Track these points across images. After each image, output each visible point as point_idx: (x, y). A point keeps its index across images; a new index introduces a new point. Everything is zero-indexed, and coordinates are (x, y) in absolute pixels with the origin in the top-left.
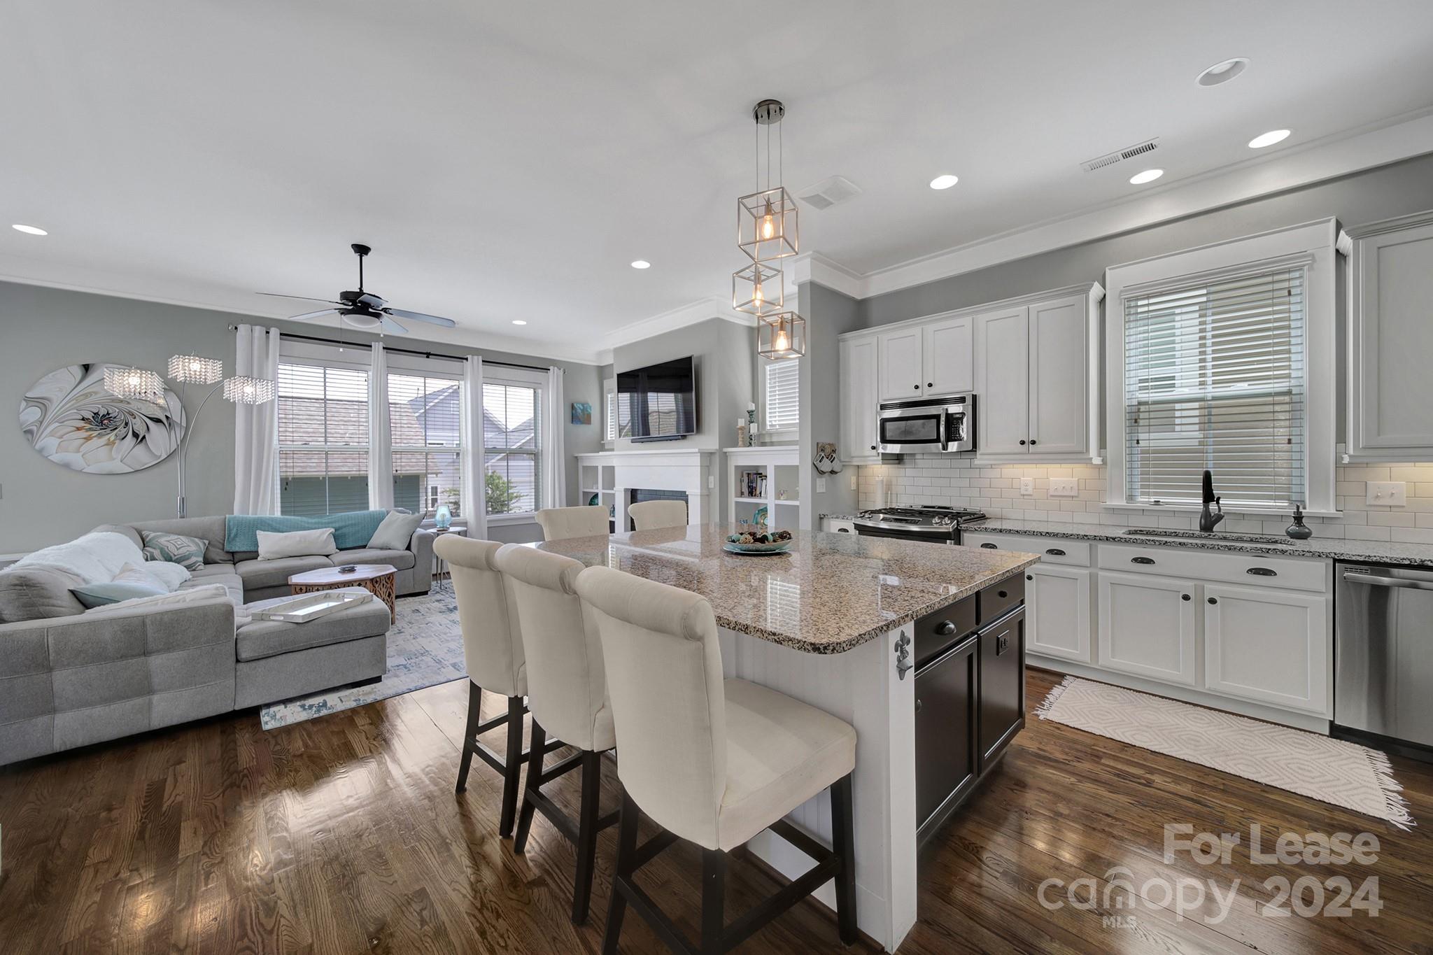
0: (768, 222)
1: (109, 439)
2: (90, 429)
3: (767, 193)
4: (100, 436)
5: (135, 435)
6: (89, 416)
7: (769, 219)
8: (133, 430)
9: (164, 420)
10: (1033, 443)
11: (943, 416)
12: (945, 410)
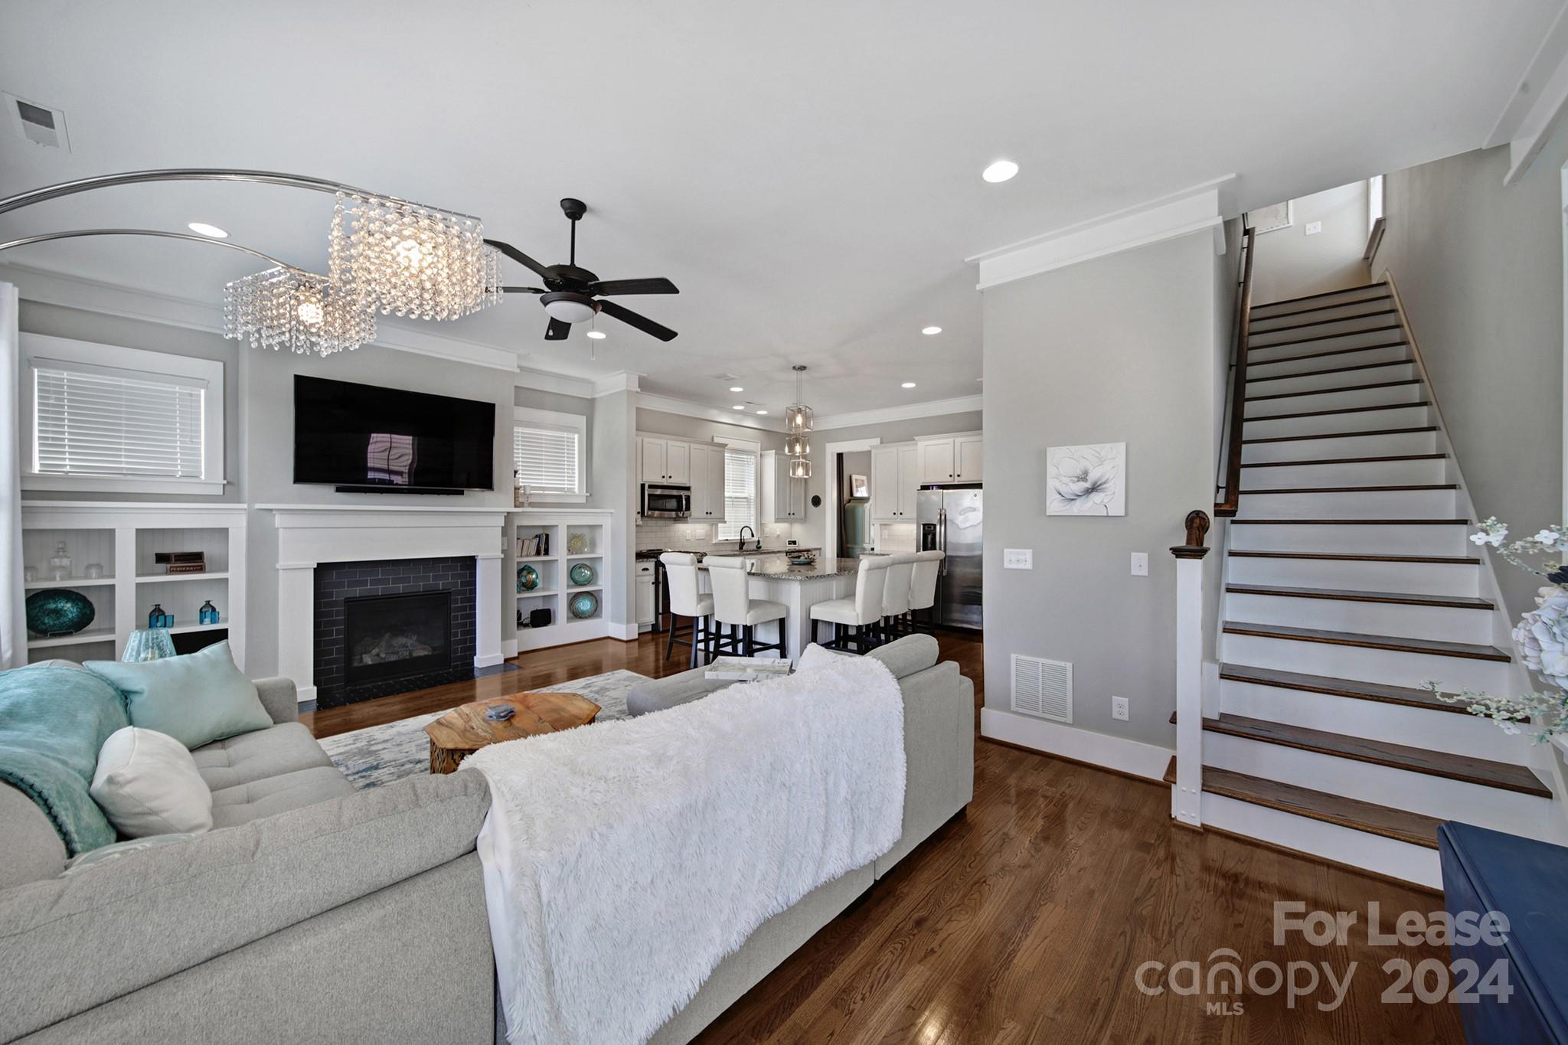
10: (711, 513)
11: (684, 497)
12: (683, 493)
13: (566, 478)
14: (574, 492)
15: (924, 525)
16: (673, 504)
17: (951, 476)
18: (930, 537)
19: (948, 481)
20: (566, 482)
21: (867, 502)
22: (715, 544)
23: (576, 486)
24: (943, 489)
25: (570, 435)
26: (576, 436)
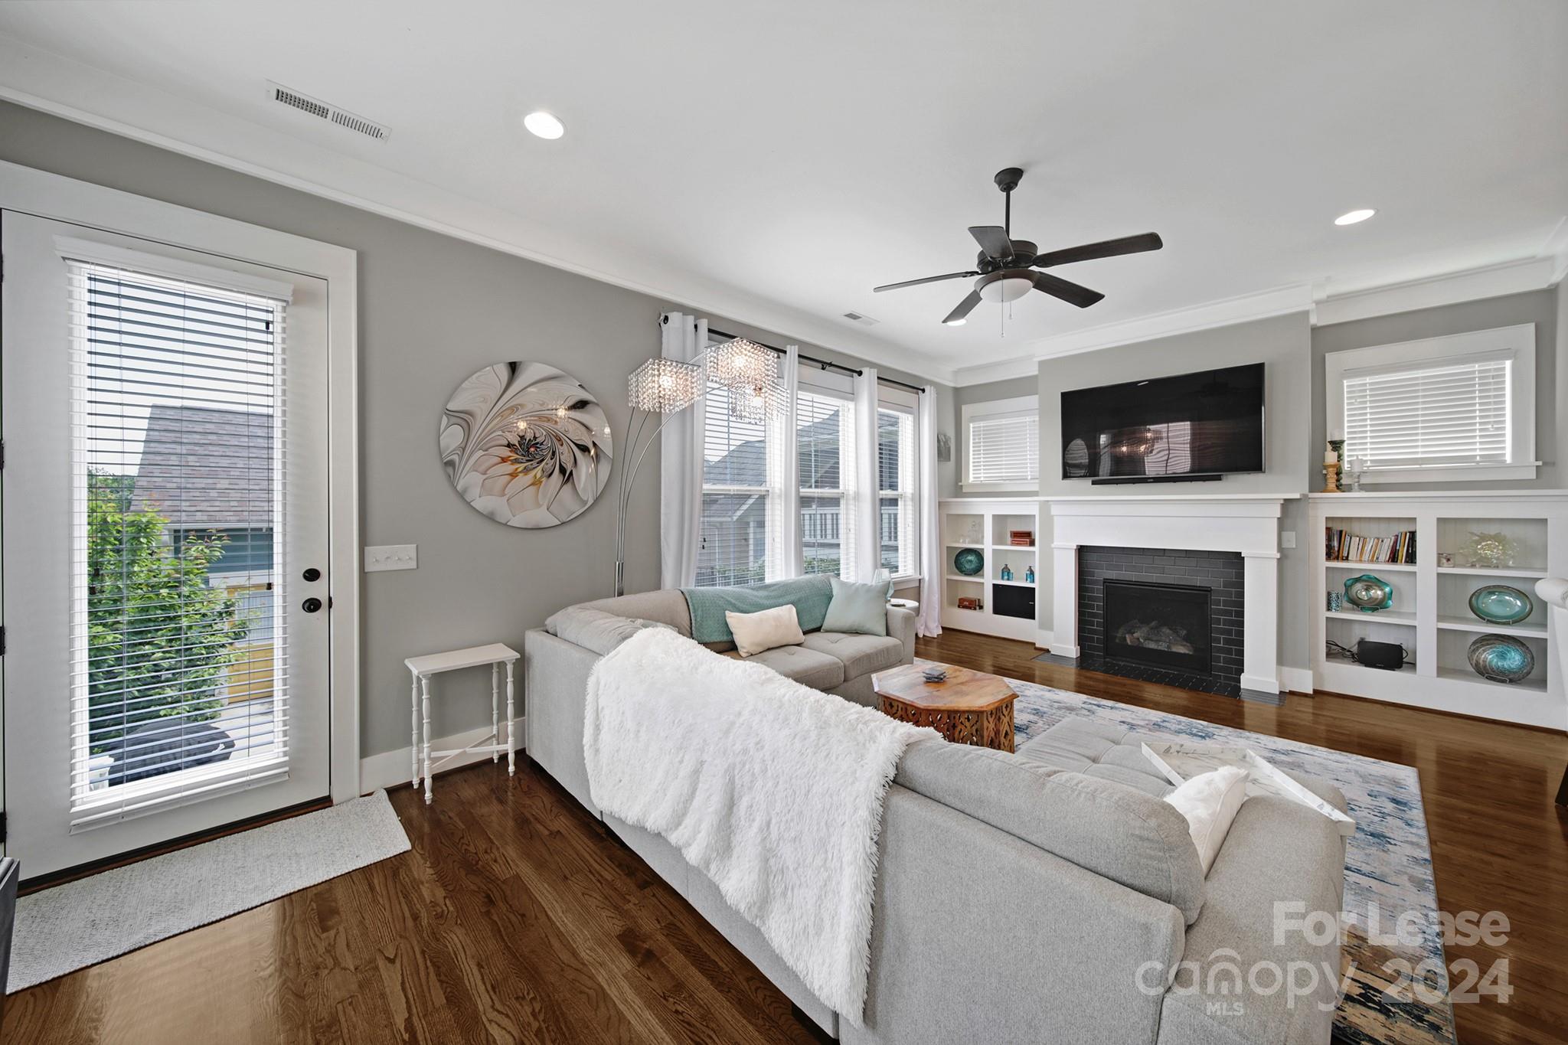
1: (535, 476)
2: (516, 461)
4: (526, 471)
5: (563, 470)
6: (515, 441)
8: (560, 464)
9: (591, 446)
13: (1479, 440)
14: (1502, 462)
20: (1479, 446)
23: (1508, 452)
25: (1491, 366)
26: (1508, 363)
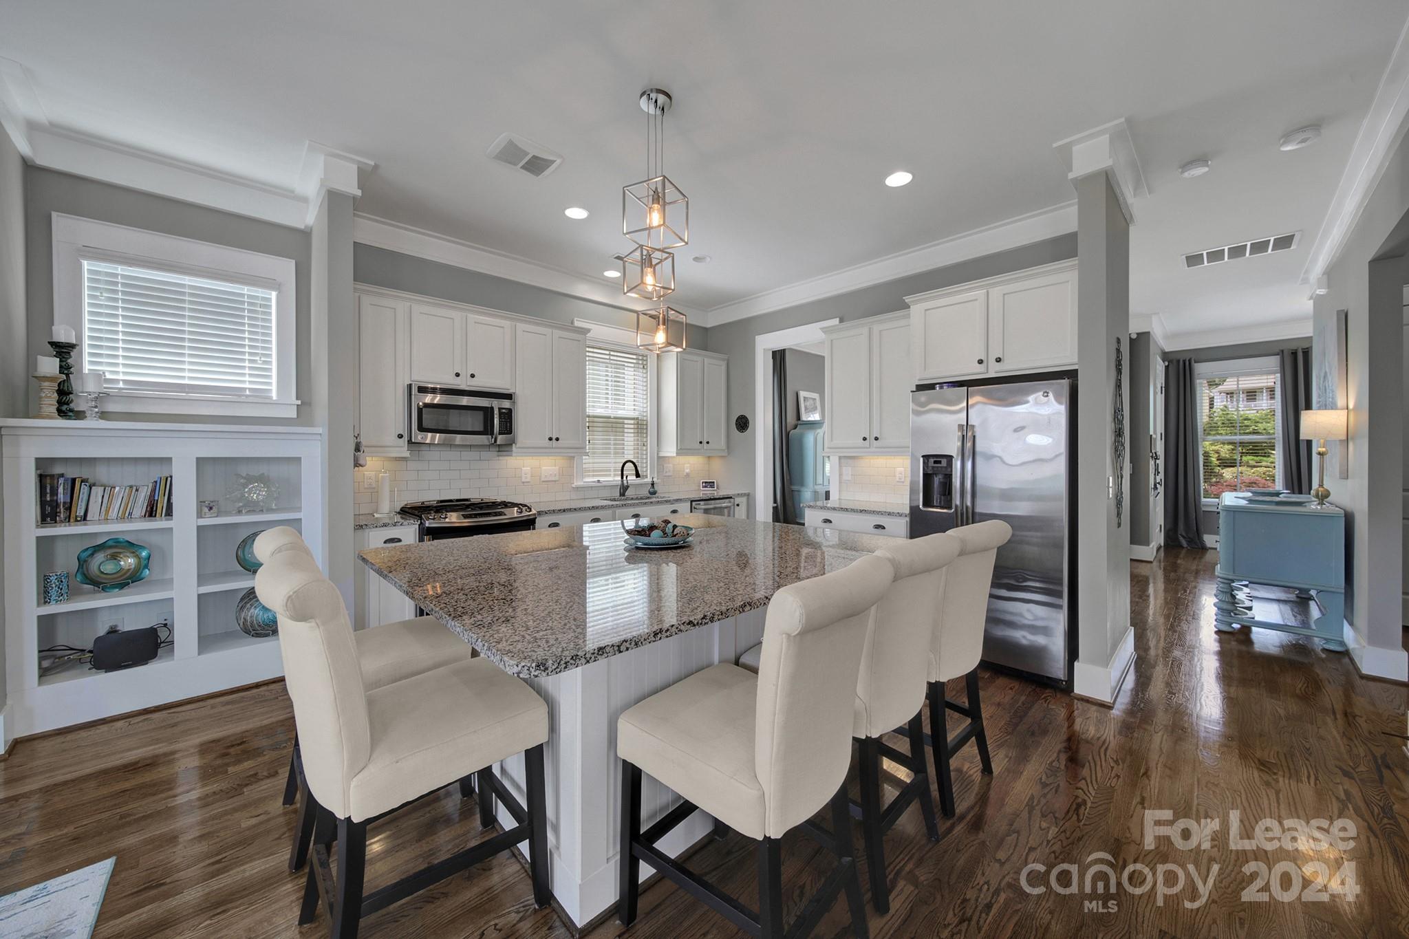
0: (656, 211)
3: (655, 180)
7: (656, 208)
10: (557, 439)
11: (496, 412)
12: (496, 404)
13: (247, 371)
14: (270, 398)
15: (926, 457)
16: (476, 422)
17: (980, 362)
18: (937, 481)
19: (977, 372)
20: (247, 378)
21: (820, 428)
22: (577, 488)
23: (274, 388)
24: (968, 386)
25: (260, 292)
26: (274, 295)
